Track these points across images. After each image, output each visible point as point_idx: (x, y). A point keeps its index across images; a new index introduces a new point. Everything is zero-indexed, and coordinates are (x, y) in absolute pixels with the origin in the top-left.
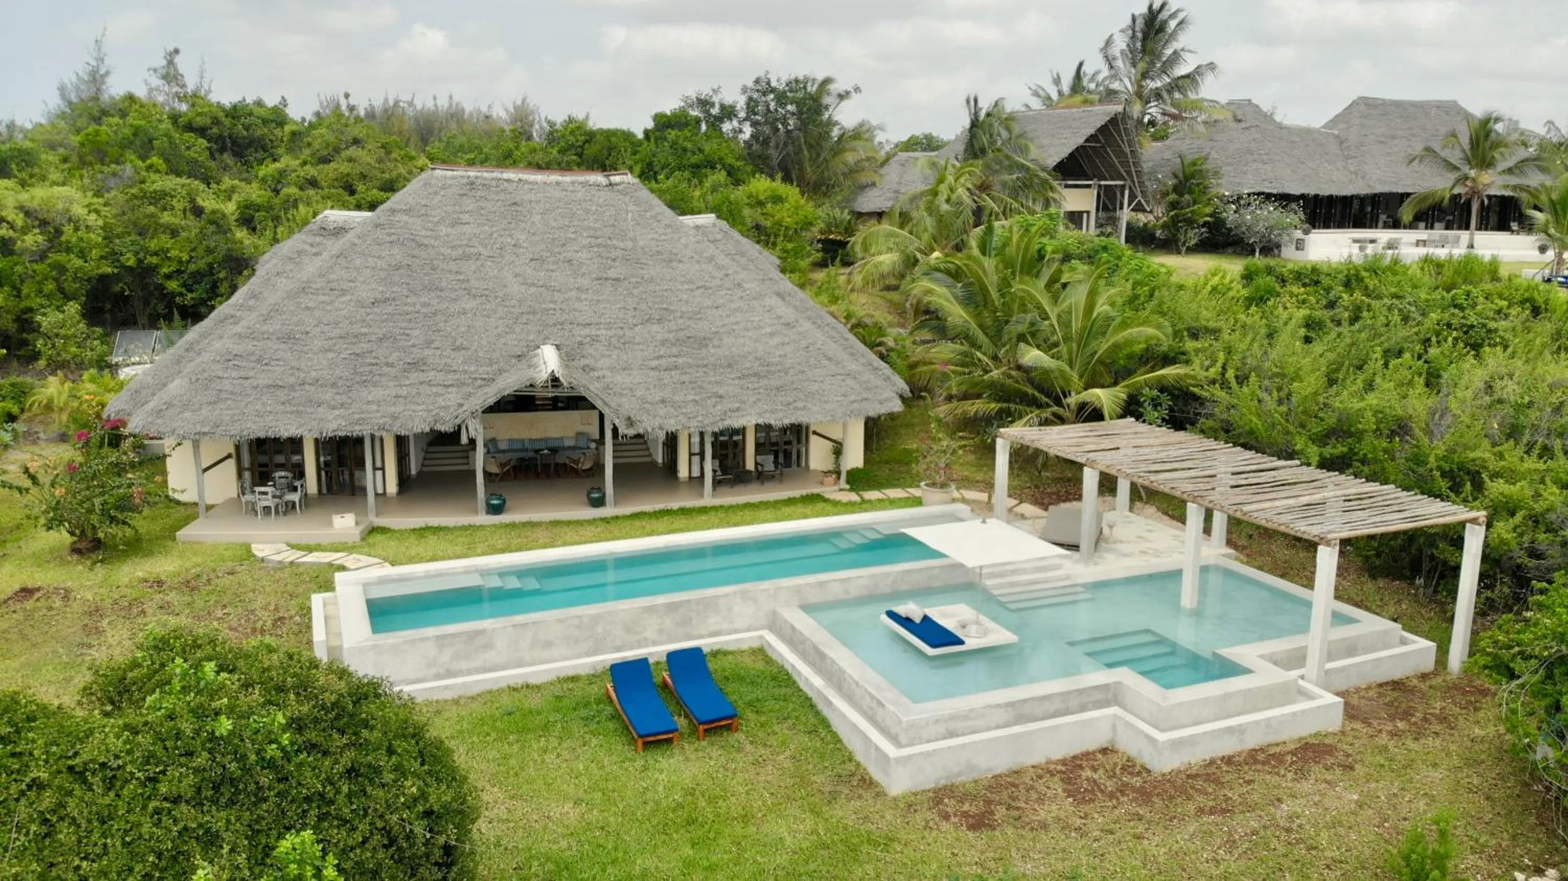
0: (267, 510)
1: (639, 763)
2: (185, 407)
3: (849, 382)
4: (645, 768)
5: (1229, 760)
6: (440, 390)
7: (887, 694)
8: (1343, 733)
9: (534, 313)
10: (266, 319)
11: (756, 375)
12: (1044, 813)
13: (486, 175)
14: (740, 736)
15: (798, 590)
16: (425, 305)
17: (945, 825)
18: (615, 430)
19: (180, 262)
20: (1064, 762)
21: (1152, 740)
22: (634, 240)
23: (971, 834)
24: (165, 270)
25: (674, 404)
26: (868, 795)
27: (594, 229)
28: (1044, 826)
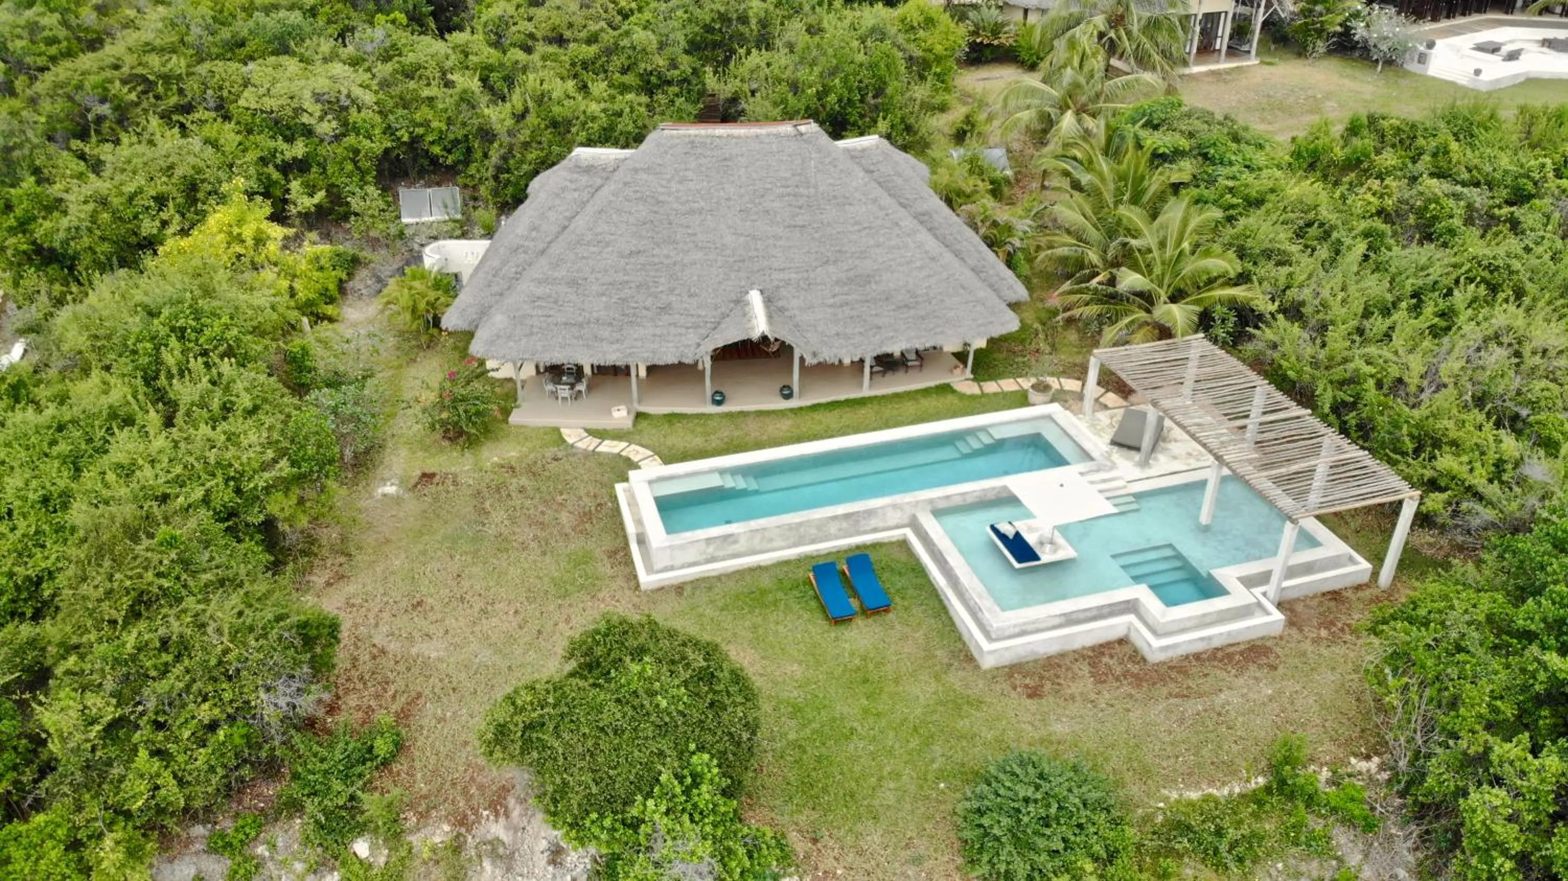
0: (564, 399)
1: (833, 635)
2: (509, 337)
3: (979, 308)
4: (837, 639)
5: (1197, 656)
6: (683, 331)
7: (986, 603)
8: (1281, 638)
9: (743, 261)
10: (555, 266)
11: (906, 306)
12: (1075, 688)
13: (703, 132)
14: (891, 616)
15: (931, 501)
16: (667, 257)
17: (1013, 694)
18: (802, 359)
19: (441, 131)
20: (1093, 649)
21: (1149, 645)
22: (816, 187)
23: (1029, 701)
24: (430, 138)
25: (847, 337)
26: (969, 667)
27: (786, 179)
28: (1073, 697)
